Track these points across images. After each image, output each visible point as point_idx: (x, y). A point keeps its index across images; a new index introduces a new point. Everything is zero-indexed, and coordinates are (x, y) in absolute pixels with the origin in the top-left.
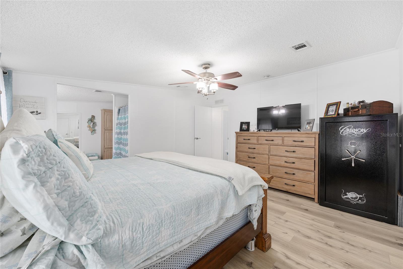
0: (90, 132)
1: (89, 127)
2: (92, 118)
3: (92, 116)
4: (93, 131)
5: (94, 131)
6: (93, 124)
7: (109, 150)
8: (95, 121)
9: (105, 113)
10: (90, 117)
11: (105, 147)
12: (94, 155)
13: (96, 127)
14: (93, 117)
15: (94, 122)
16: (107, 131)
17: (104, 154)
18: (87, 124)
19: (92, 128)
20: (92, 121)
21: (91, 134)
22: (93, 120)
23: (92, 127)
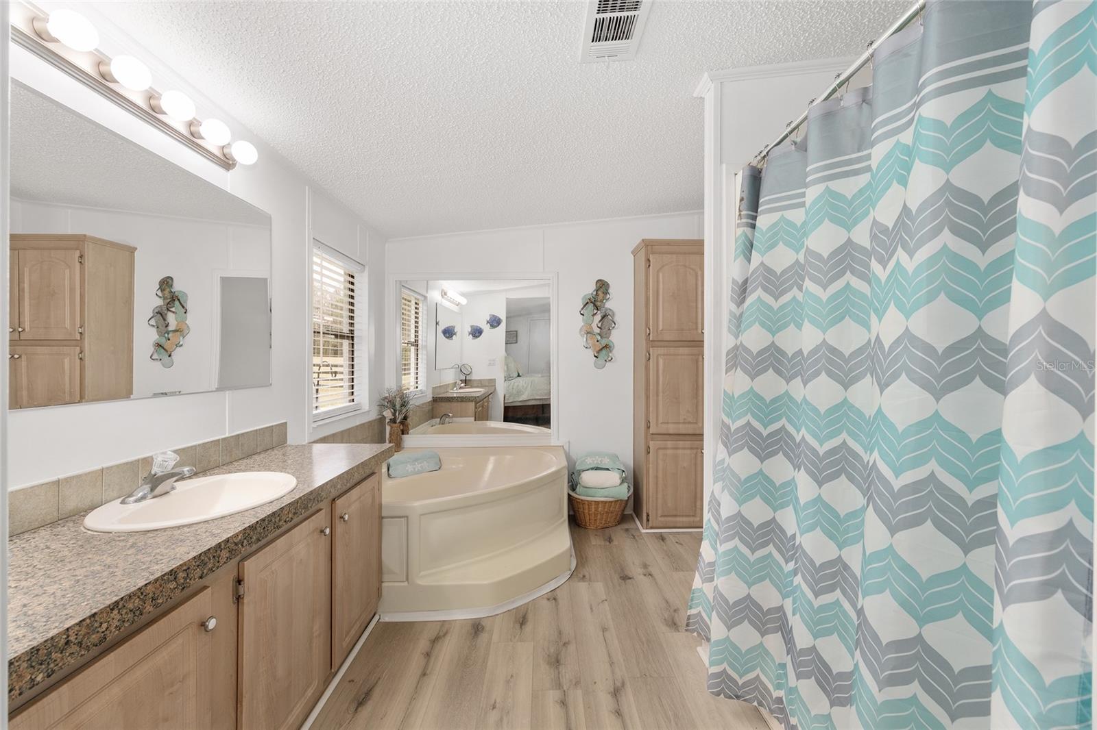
0: (590, 353)
1: (588, 333)
2: (599, 292)
3: (597, 282)
4: (603, 350)
5: (604, 352)
6: (603, 317)
7: (670, 444)
8: (608, 305)
9: (649, 260)
10: (590, 289)
11: (652, 430)
12: (606, 462)
13: (614, 332)
14: (602, 286)
15: (607, 309)
16: (661, 351)
17: (647, 460)
18: (579, 322)
19: (599, 338)
20: (598, 304)
21: (596, 366)
22: (602, 301)
23: (598, 331)
